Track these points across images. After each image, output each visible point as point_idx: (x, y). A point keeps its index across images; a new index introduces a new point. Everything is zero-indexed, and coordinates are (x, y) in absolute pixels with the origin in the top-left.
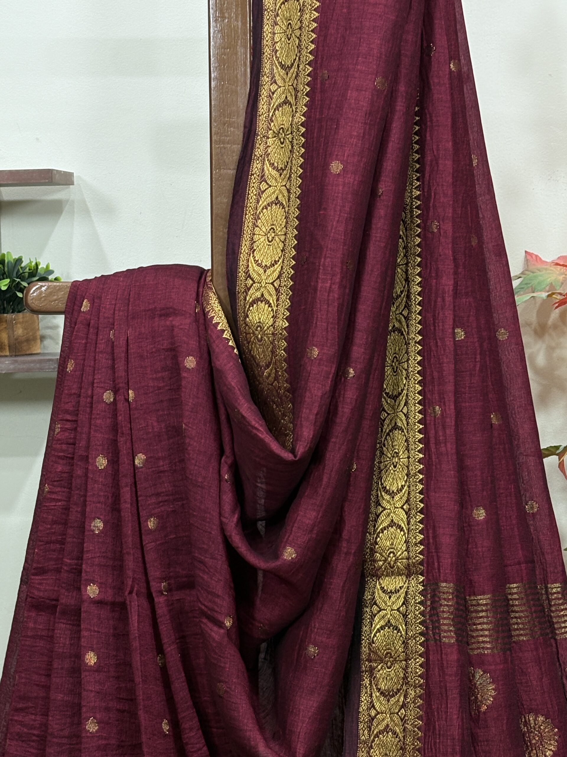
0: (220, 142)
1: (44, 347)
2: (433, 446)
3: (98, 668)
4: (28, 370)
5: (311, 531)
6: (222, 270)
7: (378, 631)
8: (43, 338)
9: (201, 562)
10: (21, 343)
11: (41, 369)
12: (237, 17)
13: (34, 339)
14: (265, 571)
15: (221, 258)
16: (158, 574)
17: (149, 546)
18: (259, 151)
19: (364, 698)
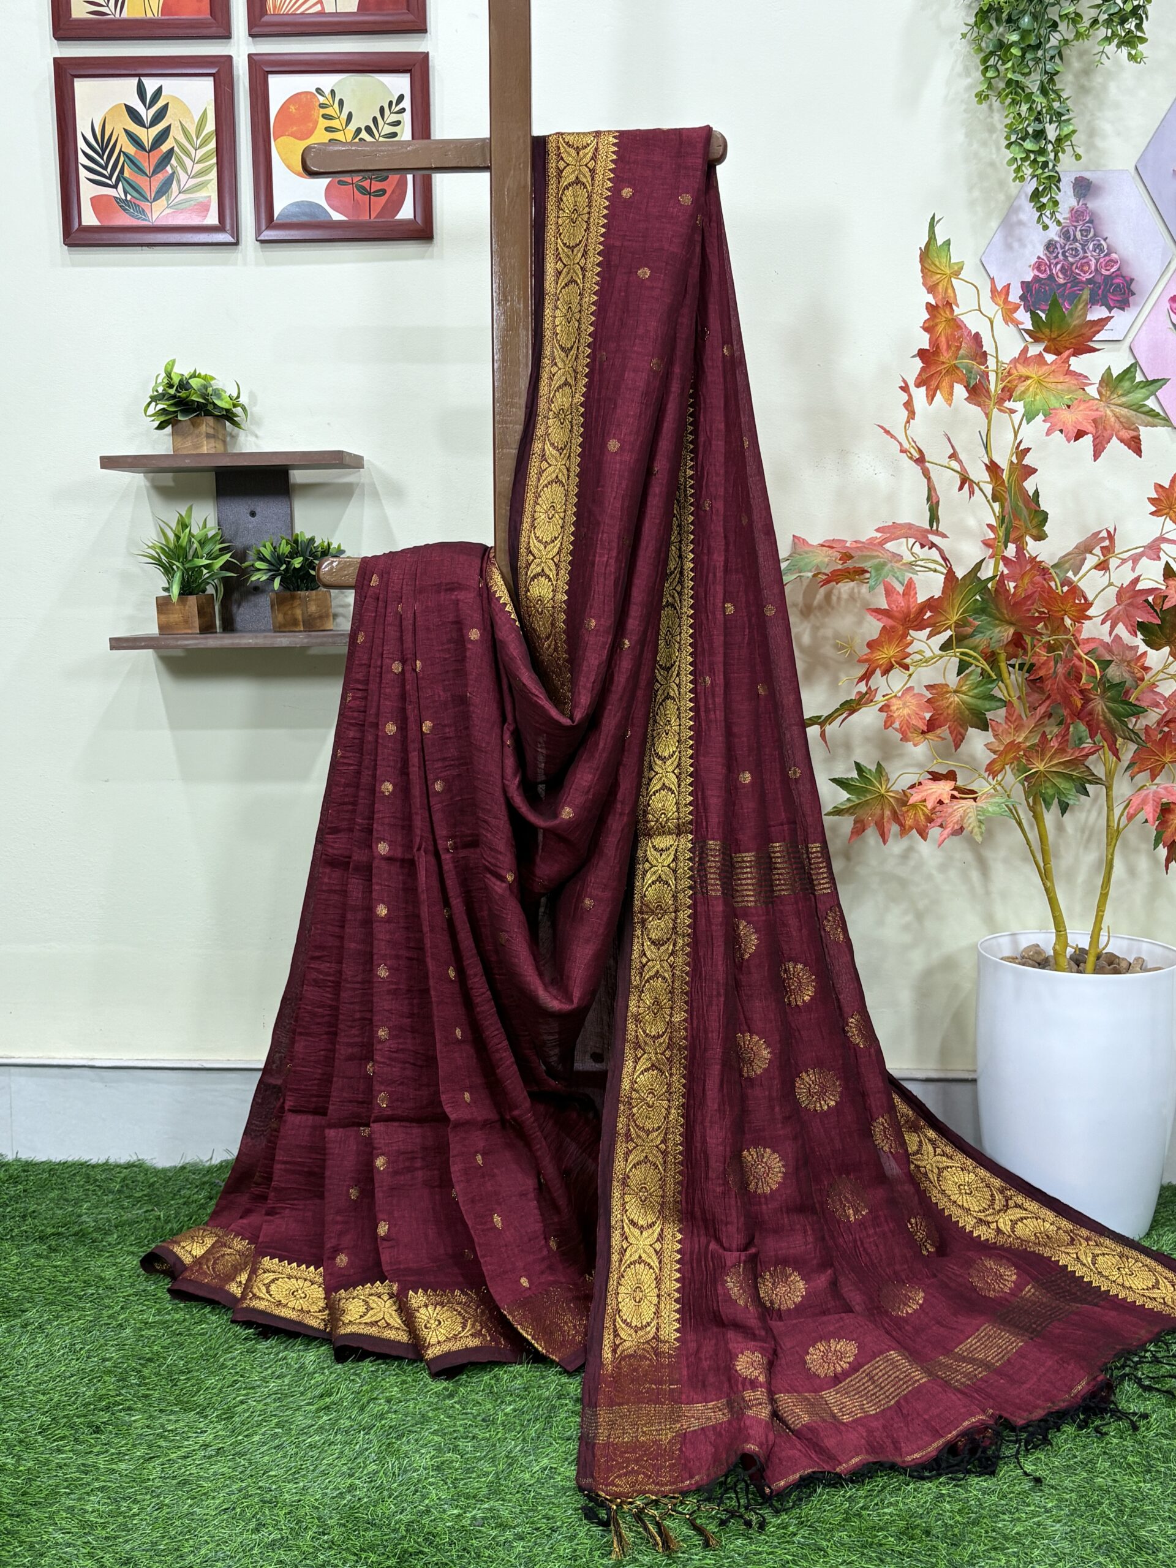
0: (503, 422)
1: (337, 625)
2: (703, 714)
3: (388, 919)
4: (322, 644)
5: (588, 792)
6: (504, 546)
7: (650, 885)
8: (335, 616)
9: (485, 822)
10: (315, 619)
11: (334, 643)
12: (519, 303)
13: (327, 616)
14: (545, 830)
15: (504, 535)
16: (444, 833)
17: (436, 807)
18: (540, 431)
19: (636, 947)
